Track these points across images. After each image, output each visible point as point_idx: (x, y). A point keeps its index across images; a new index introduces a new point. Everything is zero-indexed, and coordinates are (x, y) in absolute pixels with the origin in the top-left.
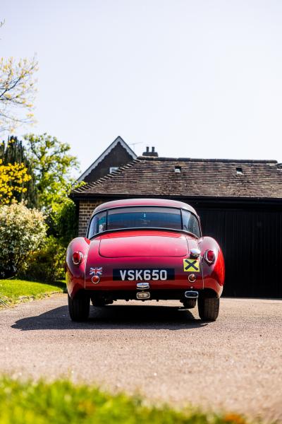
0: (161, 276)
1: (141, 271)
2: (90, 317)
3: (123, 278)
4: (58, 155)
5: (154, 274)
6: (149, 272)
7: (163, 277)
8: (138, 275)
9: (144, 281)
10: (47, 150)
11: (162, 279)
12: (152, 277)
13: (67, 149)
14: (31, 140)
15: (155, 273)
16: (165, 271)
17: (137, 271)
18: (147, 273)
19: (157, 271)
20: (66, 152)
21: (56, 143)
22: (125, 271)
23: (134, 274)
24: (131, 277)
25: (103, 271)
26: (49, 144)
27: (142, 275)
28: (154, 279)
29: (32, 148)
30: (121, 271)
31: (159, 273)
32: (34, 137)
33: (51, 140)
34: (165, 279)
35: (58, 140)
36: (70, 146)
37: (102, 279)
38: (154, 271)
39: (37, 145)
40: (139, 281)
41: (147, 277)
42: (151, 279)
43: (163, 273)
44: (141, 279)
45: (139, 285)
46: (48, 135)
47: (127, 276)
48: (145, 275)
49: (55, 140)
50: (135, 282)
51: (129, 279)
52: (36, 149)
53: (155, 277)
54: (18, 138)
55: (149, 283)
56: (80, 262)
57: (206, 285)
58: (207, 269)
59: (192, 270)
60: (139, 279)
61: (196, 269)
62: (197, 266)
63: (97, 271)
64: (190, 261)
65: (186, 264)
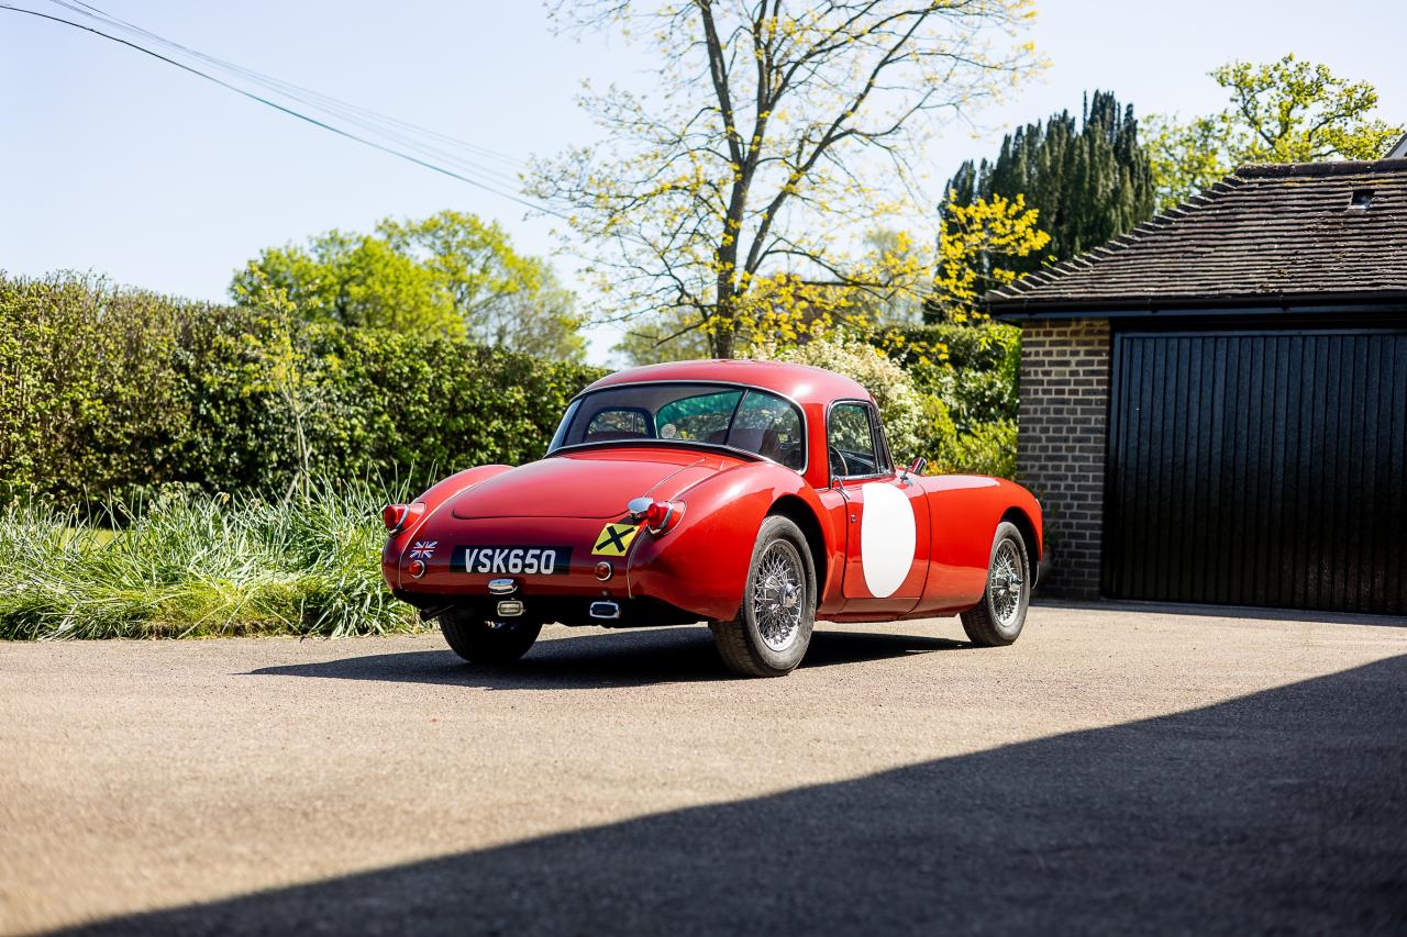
0: (541, 565)
1: (506, 551)
3: (469, 570)
4: (1336, 125)
5: (528, 560)
6: (521, 552)
7: (547, 567)
8: (498, 560)
9: (508, 575)
10: (1296, 113)
11: (544, 571)
12: (524, 566)
13: (1367, 102)
14: (1242, 84)
15: (533, 556)
16: (553, 553)
17: (498, 551)
18: (517, 556)
19: (538, 552)
20: (1362, 114)
21: (1327, 87)
22: (476, 551)
23: (491, 558)
24: (484, 566)
25: (435, 553)
26: (1303, 92)
27: (506, 561)
28: (527, 570)
29: (1246, 113)
30: (468, 551)
31: (538, 557)
32: (1252, 74)
33: (1310, 77)
34: (550, 571)
35: (1332, 75)
36: (1376, 93)
37: (429, 569)
38: (531, 552)
39: (1263, 98)
40: (499, 575)
41: (515, 566)
42: (523, 569)
43: (548, 557)
44: (504, 571)
45: (494, 585)
46: (1297, 60)
47: (477, 563)
48: (512, 561)
49: (1323, 77)
50: (491, 576)
51: (480, 569)
52: (1260, 114)
53: (531, 566)
54: (1117, 98)
55: (519, 580)
56: (402, 528)
57: (636, 587)
58: (644, 548)
59: (611, 550)
60: (499, 570)
61: (621, 548)
62: (626, 541)
63: (426, 550)
64: (619, 529)
65: (604, 536)
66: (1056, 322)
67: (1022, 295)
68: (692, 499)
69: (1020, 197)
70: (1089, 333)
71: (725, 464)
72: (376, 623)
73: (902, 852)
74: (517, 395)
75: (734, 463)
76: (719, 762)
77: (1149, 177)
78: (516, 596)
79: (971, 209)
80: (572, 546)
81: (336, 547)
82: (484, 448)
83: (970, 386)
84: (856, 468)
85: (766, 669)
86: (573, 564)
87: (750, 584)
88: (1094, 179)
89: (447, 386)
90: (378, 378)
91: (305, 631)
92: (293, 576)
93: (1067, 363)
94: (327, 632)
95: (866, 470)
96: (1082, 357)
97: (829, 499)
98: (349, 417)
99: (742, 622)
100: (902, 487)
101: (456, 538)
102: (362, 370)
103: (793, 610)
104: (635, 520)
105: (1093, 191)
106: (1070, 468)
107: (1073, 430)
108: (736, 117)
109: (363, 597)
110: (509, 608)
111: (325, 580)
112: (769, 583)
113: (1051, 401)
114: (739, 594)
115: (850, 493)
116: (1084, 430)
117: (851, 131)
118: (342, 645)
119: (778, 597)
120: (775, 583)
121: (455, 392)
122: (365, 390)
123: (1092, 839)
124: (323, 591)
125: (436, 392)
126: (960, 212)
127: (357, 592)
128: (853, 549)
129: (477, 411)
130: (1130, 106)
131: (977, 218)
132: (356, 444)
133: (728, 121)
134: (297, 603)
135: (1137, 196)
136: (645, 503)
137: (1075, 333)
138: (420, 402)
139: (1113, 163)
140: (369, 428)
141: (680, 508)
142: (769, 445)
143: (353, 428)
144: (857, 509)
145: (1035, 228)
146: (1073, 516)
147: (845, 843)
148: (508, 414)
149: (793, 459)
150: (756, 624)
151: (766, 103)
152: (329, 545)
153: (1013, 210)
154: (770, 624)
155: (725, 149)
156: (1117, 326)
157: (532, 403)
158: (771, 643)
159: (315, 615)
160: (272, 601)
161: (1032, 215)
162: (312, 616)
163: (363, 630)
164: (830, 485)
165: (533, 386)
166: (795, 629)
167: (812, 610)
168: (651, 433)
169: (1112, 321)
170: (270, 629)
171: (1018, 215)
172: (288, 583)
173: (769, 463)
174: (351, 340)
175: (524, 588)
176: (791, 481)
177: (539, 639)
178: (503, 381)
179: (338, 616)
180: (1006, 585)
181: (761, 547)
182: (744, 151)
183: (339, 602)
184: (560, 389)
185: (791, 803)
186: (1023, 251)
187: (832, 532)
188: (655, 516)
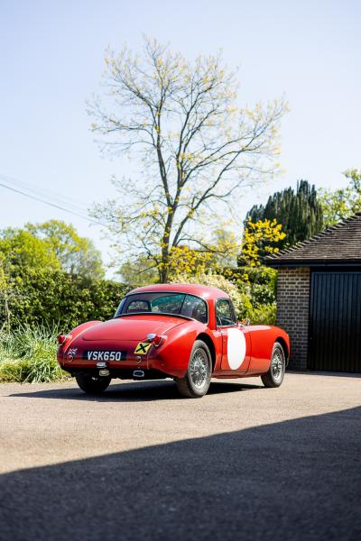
0: (116, 357)
1: (103, 352)
2: (108, 389)
3: (89, 359)
5: (111, 356)
6: (108, 353)
7: (118, 358)
8: (100, 356)
9: (104, 361)
11: (116, 359)
14: (354, 177)
16: (120, 353)
17: (100, 352)
19: (115, 353)
22: (92, 352)
23: (97, 355)
24: (95, 357)
25: (77, 352)
27: (103, 356)
28: (111, 359)
29: (356, 188)
30: (89, 352)
31: (115, 355)
32: (358, 173)
34: (119, 360)
37: (74, 359)
38: (112, 353)
40: (100, 361)
41: (106, 358)
42: (109, 359)
43: (118, 354)
44: (102, 359)
45: (99, 365)
47: (92, 356)
48: (105, 356)
50: (97, 361)
51: (93, 359)
54: (309, 182)
55: (107, 363)
56: (64, 344)
57: (150, 366)
58: (153, 352)
59: (141, 352)
60: (100, 359)
61: (145, 351)
62: (147, 349)
63: (73, 351)
64: (144, 344)
65: (139, 347)
66: (290, 268)
67: (278, 258)
68: (169, 334)
69: (275, 220)
70: (302, 272)
71: (179, 321)
72: (48, 378)
73: (264, 453)
74: (86, 292)
75: (183, 321)
76: (192, 426)
77: (321, 212)
78: (106, 368)
79: (257, 225)
80: (127, 351)
81: (32, 351)
82: (74, 312)
83: (256, 290)
84: (224, 323)
85: (195, 395)
86: (128, 357)
87: (190, 364)
88: (301, 213)
89: (60, 289)
90: (35, 286)
91: (22, 381)
92: (16, 361)
93: (294, 283)
94: (30, 381)
95: (228, 323)
96: (300, 281)
97: (216, 334)
98: (24, 300)
99: (187, 378)
100: (241, 330)
101: (84, 347)
102: (29, 282)
103: (204, 374)
104: (149, 341)
105: (301, 217)
106: (296, 322)
107: (296, 308)
108: (169, 189)
109: (43, 368)
110: (104, 373)
111: (29, 362)
112: (196, 364)
113: (289, 297)
114: (185, 368)
115: (223, 332)
116: (301, 308)
117: (212, 195)
118: (36, 386)
119: (199, 369)
120: (198, 364)
121: (64, 291)
122: (30, 290)
123: (323, 449)
124: (28, 366)
125: (56, 291)
126: (253, 225)
127: (41, 367)
128: (224, 352)
129: (71, 298)
130: (314, 186)
131: (260, 227)
132: (26, 311)
133: (167, 191)
134: (19, 371)
135: (317, 219)
136: (153, 336)
137: (297, 272)
138: (50, 295)
139: (308, 207)
140: (31, 304)
141: (165, 337)
142: (195, 315)
143: (25, 304)
144: (226, 338)
145: (280, 232)
146: (297, 339)
147: (244, 450)
148: (83, 300)
149: (203, 319)
150: (191, 379)
151: (181, 184)
152: (29, 349)
153: (272, 225)
154: (196, 379)
155: (165, 201)
156: (313, 269)
157: (92, 296)
158: (196, 386)
159: (26, 375)
160: (9, 370)
161: (279, 227)
162: (25, 376)
163: (43, 381)
164: (216, 329)
165: (93, 289)
166: (205, 381)
167: (210, 374)
168: (150, 310)
169: (311, 268)
170: (9, 380)
171: (274, 227)
172: (16, 363)
173: (195, 321)
174: (25, 271)
175: (109, 366)
176: (203, 327)
177: (111, 384)
178: (81, 287)
179: (34, 375)
180: (277, 365)
181: (194, 351)
182: (172, 202)
183: (35, 371)
184: (102, 290)
185: (221, 438)
186: (276, 240)
187: (217, 346)
188: (157, 340)
